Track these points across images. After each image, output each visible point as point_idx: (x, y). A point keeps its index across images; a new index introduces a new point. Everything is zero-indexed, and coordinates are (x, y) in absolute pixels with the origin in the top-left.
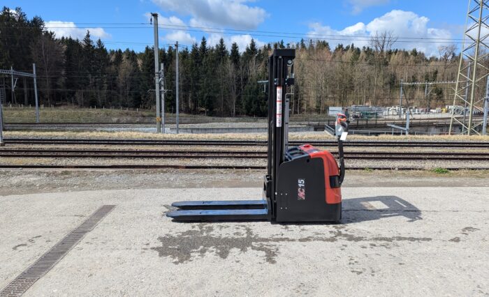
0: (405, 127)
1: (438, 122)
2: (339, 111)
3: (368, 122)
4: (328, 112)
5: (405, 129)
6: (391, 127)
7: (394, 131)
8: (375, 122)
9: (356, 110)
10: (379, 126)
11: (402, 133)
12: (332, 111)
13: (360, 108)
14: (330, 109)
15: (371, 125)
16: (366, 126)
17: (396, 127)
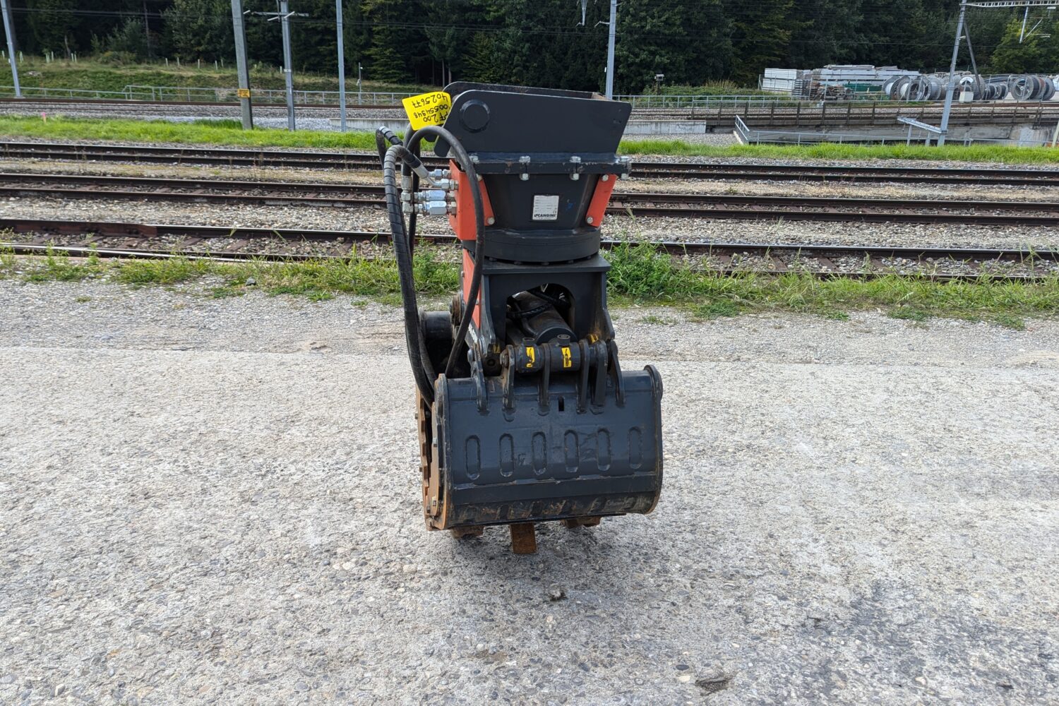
0: (939, 125)
1: (1040, 114)
2: (788, 80)
3: (851, 111)
4: (762, 81)
5: (937, 130)
6: (907, 125)
7: (912, 135)
8: (870, 111)
9: (835, 77)
10: (881, 122)
11: (928, 142)
12: (771, 79)
13: (845, 72)
14: (766, 75)
15: (858, 118)
16: (844, 122)
17: (918, 124)
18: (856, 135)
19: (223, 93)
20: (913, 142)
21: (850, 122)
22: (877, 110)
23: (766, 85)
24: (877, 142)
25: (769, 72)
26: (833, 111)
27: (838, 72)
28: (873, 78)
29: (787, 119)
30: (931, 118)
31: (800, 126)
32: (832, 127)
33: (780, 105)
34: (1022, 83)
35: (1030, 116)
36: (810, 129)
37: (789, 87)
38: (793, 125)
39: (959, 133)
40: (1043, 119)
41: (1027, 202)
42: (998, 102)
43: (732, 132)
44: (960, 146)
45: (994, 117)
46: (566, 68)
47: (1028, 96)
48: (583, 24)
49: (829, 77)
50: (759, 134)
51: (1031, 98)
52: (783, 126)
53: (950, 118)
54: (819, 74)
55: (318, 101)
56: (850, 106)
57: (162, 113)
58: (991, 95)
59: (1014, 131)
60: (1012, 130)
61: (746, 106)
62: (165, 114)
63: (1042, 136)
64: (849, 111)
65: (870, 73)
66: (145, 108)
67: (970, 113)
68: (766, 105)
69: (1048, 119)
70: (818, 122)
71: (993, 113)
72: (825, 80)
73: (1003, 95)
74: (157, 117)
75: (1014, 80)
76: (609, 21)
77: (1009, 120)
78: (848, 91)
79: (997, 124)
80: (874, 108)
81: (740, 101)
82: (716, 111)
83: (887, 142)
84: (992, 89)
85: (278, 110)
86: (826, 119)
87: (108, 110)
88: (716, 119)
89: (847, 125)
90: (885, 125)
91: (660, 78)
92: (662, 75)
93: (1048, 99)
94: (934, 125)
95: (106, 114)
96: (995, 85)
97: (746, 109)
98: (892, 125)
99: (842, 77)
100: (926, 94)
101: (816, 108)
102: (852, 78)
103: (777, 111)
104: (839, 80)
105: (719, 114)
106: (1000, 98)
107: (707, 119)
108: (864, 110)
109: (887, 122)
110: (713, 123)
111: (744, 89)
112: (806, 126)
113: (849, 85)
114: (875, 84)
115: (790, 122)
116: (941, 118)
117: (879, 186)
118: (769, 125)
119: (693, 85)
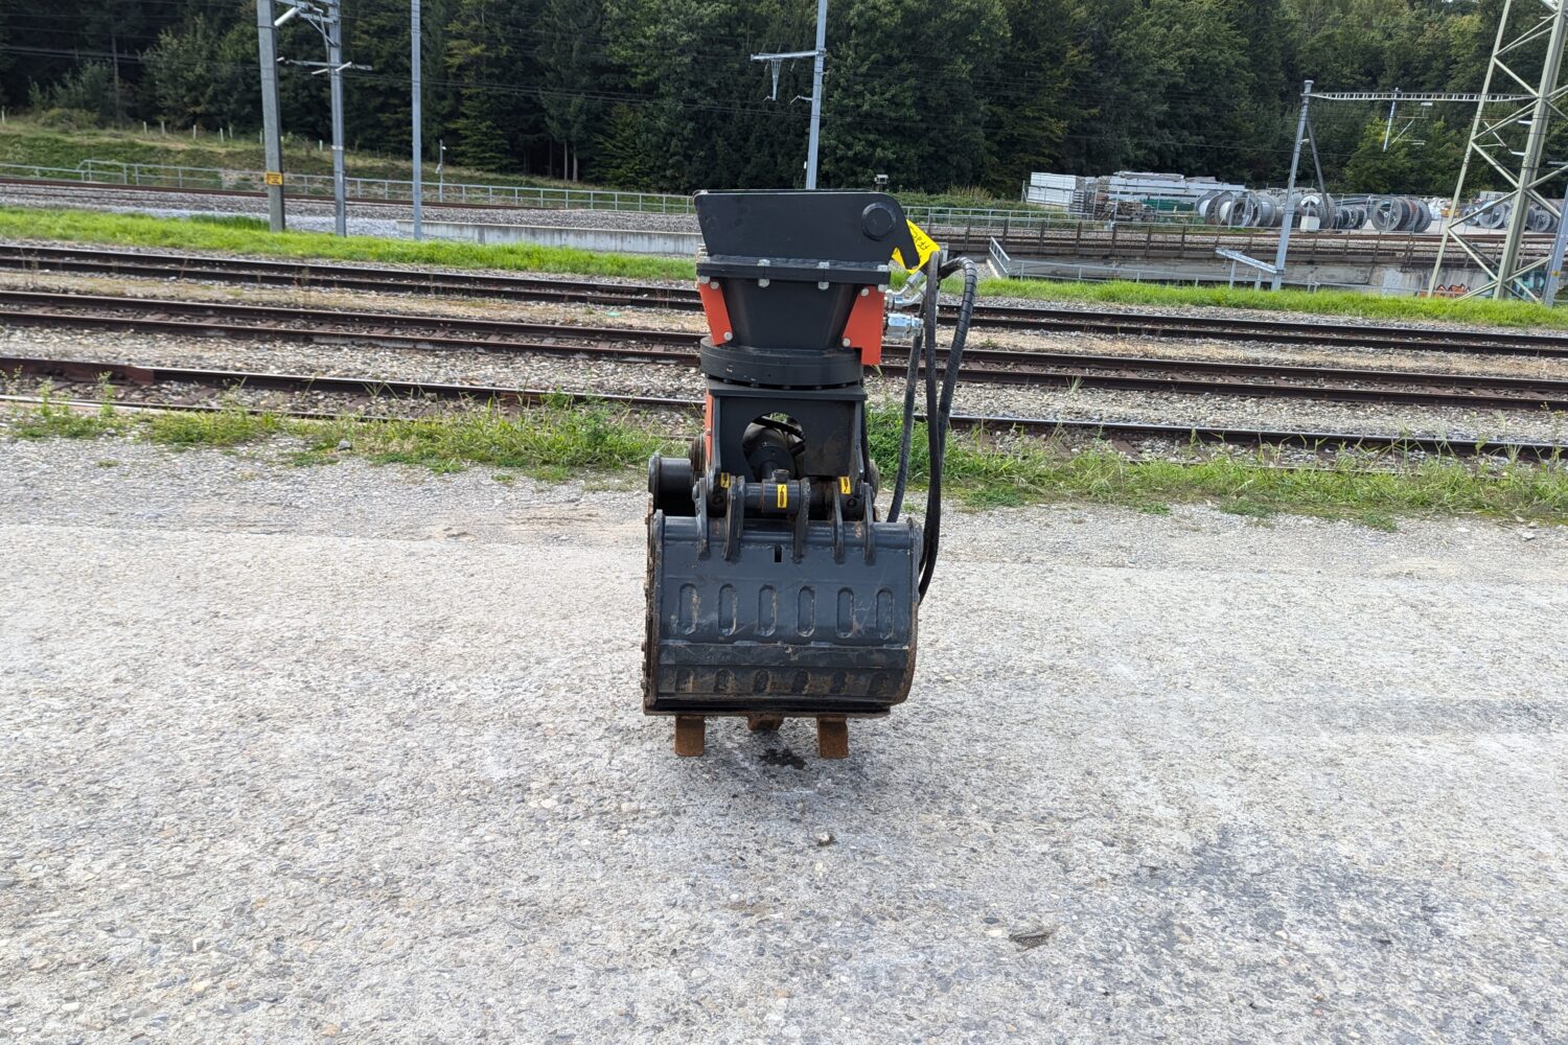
0: (1273, 261)
1: (1411, 251)
2: (1064, 190)
3: (1152, 238)
4: (1027, 191)
5: (1270, 268)
6: (1229, 259)
7: (1236, 275)
8: (1178, 238)
9: (1129, 189)
10: (1194, 254)
11: (1258, 285)
12: (1039, 187)
13: (1142, 182)
14: (1033, 182)
15: (1162, 248)
16: (1142, 252)
17: (1243, 259)
18: (1159, 270)
19: (230, 177)
20: (1238, 284)
21: (1150, 252)
22: (1188, 238)
23: (1033, 196)
24: (1190, 283)
25: (1037, 178)
26: (1127, 236)
27: (1133, 182)
28: (1181, 192)
29: (1062, 245)
30: (1262, 251)
31: (1082, 256)
32: (1126, 259)
33: (1052, 225)
34: (1386, 207)
35: (1398, 254)
36: (1095, 261)
37: (1066, 199)
38: (1071, 255)
39: (1301, 273)
40: (1415, 258)
41: (1395, 372)
42: (1353, 232)
43: (984, 262)
44: (1303, 292)
45: (1348, 254)
46: (747, 161)
47: (1394, 226)
48: (774, 98)
49: (1121, 189)
50: (1023, 264)
51: (1400, 227)
52: (1057, 255)
53: (1288, 252)
54: (1107, 183)
55: (376, 194)
56: (1150, 231)
57: (139, 202)
58: (1344, 222)
59: (1375, 274)
60: (1371, 273)
61: (1005, 224)
62: (143, 205)
63: (1414, 282)
64: (1149, 237)
65: (1177, 185)
66: (113, 195)
67: (1315, 246)
68: (1032, 224)
69: (1422, 259)
70: (1106, 251)
71: (1346, 247)
72: (1115, 193)
73: (1360, 223)
74: (132, 209)
75: (1375, 203)
76: (810, 95)
77: (1369, 259)
78: (1147, 209)
79: (1352, 263)
80: (1184, 234)
81: (996, 217)
82: (962, 230)
83: (1201, 283)
84: (1345, 214)
85: (317, 205)
86: (1117, 247)
87: (55, 196)
88: (962, 242)
89: (1147, 257)
90: (1199, 259)
91: (882, 180)
92: (886, 176)
93: (1422, 230)
94: (1266, 261)
95: (53, 202)
96: (1349, 209)
97: (1006, 229)
98: (1209, 259)
99: (1139, 190)
100: (1254, 218)
101: (1104, 232)
102: (1153, 191)
103: (1049, 234)
104: (1135, 194)
105: (967, 234)
106: (1356, 227)
107: (949, 241)
108: (1170, 237)
109: (1201, 254)
110: (959, 247)
111: (1002, 201)
112: (1089, 256)
113: (1148, 201)
114: (1185, 201)
115: (1067, 250)
116: (1276, 252)
117: (1194, 344)
118: (1038, 254)
119: (930, 192)
